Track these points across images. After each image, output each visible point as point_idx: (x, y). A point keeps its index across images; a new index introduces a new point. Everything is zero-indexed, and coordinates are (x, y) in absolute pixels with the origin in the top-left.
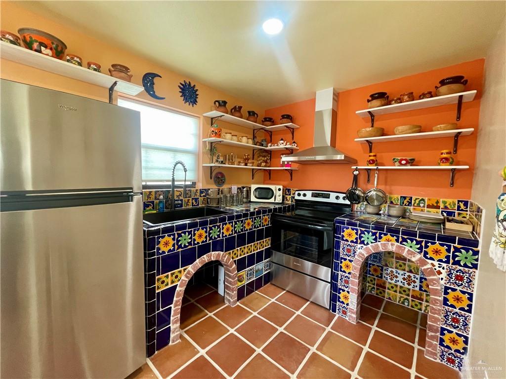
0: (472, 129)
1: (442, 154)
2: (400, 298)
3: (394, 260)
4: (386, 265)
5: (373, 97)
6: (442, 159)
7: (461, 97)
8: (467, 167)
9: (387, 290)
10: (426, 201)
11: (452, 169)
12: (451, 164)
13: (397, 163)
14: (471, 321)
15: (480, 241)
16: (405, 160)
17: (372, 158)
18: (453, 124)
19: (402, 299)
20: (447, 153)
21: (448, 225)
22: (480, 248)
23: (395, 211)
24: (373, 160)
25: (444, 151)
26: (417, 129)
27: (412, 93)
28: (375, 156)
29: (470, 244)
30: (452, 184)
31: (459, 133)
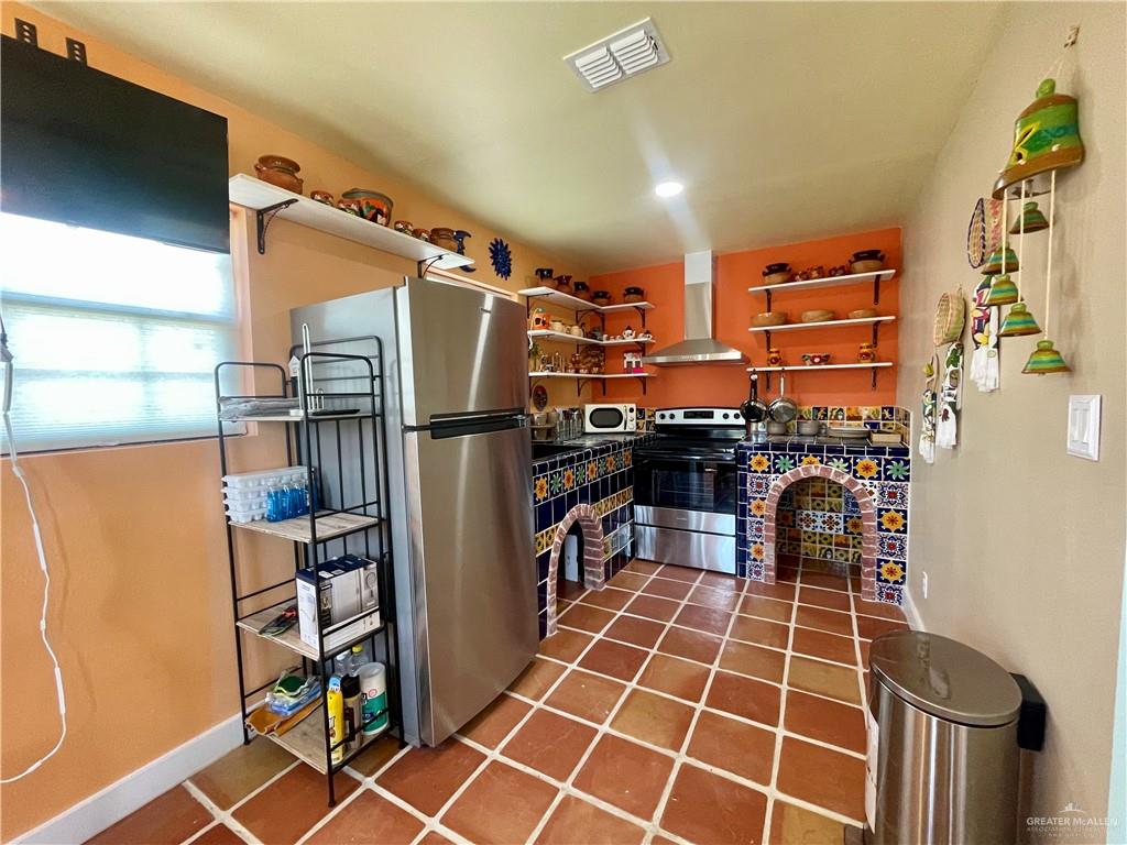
0: (893, 318)
1: (861, 348)
2: (820, 551)
3: (810, 498)
4: (800, 508)
5: (771, 270)
6: (862, 355)
7: (878, 276)
8: (890, 364)
9: (802, 543)
10: (845, 410)
11: (873, 368)
12: (873, 361)
13: (808, 362)
14: (907, 543)
15: (910, 448)
16: (819, 357)
17: (774, 355)
18: (871, 309)
19: (823, 551)
20: (868, 347)
21: (876, 437)
22: (910, 457)
23: (807, 428)
24: (775, 358)
25: (864, 345)
26: (830, 315)
27: (821, 268)
28: (777, 352)
29: (901, 453)
30: (874, 386)
31: (879, 321)
